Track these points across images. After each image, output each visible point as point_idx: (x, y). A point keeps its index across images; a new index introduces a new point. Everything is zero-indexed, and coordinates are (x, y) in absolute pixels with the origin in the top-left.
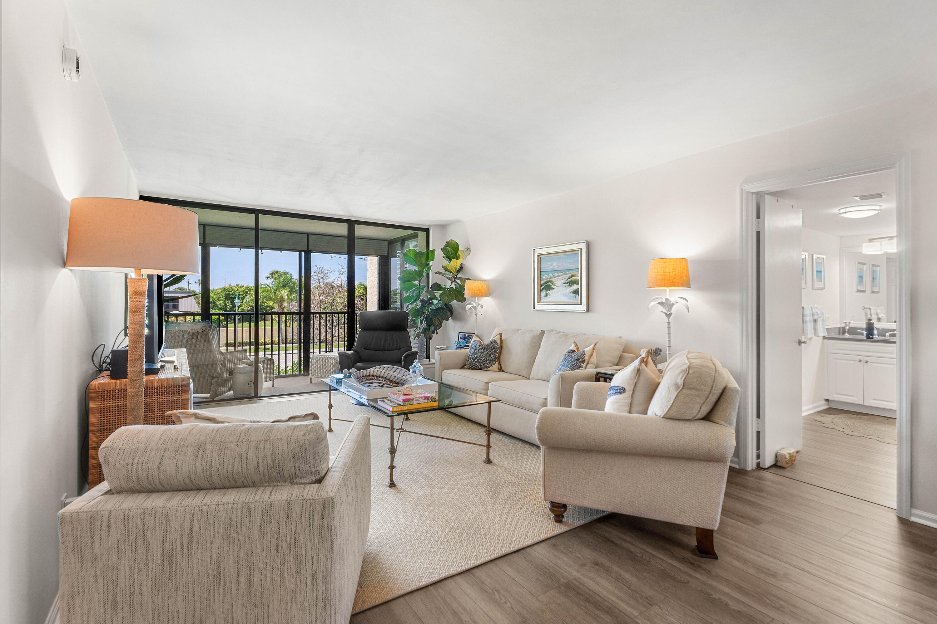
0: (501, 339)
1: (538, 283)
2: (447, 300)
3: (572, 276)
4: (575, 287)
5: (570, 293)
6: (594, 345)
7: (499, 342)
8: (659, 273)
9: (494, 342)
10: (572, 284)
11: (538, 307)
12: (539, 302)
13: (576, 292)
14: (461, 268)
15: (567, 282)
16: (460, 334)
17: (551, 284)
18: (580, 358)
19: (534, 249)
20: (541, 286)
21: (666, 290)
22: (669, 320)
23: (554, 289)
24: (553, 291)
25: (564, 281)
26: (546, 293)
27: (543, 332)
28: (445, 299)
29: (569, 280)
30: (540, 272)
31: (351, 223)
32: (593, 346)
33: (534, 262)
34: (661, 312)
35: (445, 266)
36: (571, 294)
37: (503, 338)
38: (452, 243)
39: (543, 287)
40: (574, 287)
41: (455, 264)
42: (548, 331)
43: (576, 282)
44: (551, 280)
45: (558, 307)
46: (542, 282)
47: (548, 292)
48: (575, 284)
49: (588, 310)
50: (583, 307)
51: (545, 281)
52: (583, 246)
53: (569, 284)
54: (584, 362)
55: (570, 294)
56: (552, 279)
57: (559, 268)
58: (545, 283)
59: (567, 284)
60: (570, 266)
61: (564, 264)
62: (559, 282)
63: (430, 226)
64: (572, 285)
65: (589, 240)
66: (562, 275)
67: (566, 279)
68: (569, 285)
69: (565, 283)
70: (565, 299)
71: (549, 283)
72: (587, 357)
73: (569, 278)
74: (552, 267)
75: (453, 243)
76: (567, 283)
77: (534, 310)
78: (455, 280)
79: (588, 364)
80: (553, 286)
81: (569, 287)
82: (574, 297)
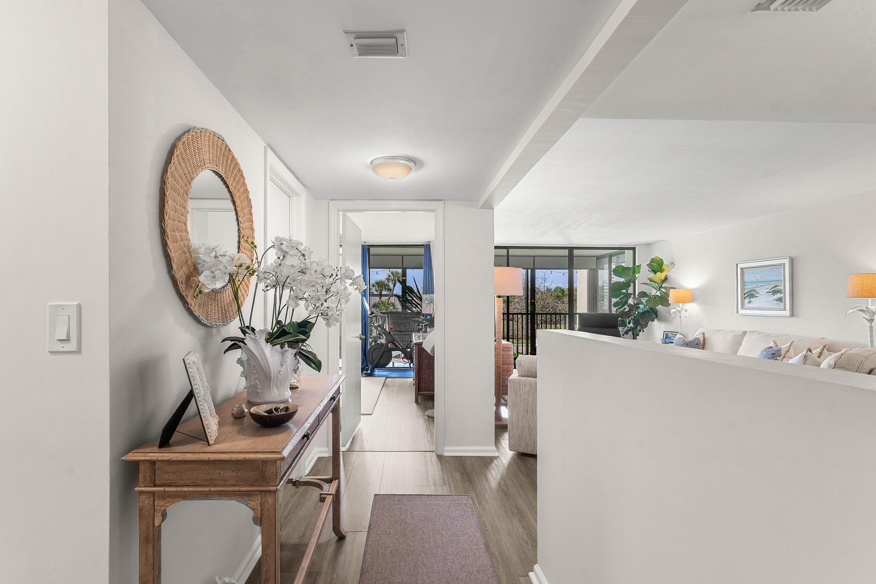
0: (704, 337)
1: (742, 292)
2: (653, 305)
3: (776, 287)
4: (779, 295)
5: (774, 300)
6: (791, 343)
7: (702, 340)
9: (697, 339)
10: (775, 293)
11: (740, 311)
12: (742, 307)
13: (780, 300)
14: (666, 279)
15: (770, 291)
16: (665, 332)
17: (754, 293)
18: (776, 353)
19: (737, 263)
20: (745, 294)
21: (868, 299)
22: (871, 324)
23: (757, 297)
24: (757, 299)
25: (767, 290)
26: (750, 300)
27: (745, 333)
28: (651, 305)
29: (772, 289)
30: (743, 282)
31: (571, 250)
33: (737, 274)
34: (863, 318)
35: (650, 278)
37: (706, 336)
38: (657, 260)
39: (747, 295)
40: (777, 296)
41: (660, 276)
42: (750, 331)
43: (779, 291)
44: (754, 289)
45: (760, 312)
46: (746, 291)
47: (752, 299)
48: (779, 293)
49: (792, 315)
50: (787, 313)
51: (748, 290)
52: (787, 262)
53: (772, 293)
54: (780, 356)
55: (773, 301)
56: (756, 289)
57: (763, 280)
58: (748, 292)
60: (773, 278)
61: (768, 276)
62: (762, 291)
63: (636, 245)
64: (776, 294)
65: (793, 255)
66: (765, 286)
67: (770, 288)
68: (773, 294)
69: (768, 292)
70: (768, 306)
71: (753, 292)
72: (783, 353)
73: (773, 288)
74: (755, 278)
75: (658, 259)
76: (771, 292)
77: (738, 314)
78: (659, 289)
79: (784, 357)
80: (756, 295)
81: (773, 295)
82: (778, 304)
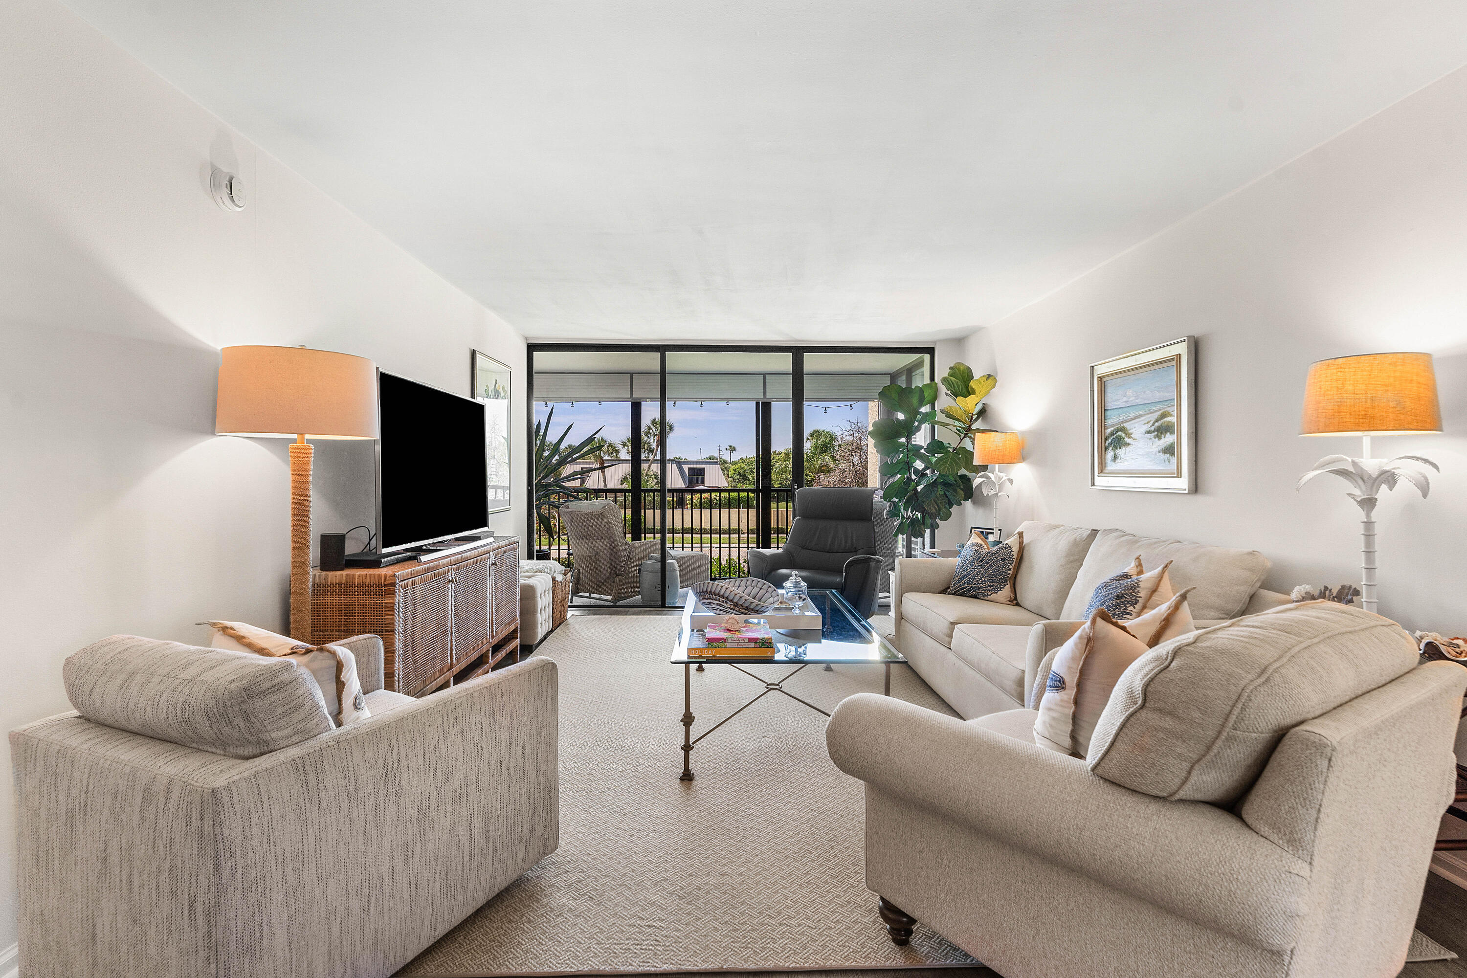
0: (1021, 543)
1: (1101, 433)
2: (948, 469)
3: (1163, 416)
4: (1169, 439)
5: (1159, 452)
6: (1164, 568)
7: (1015, 549)
8: (1324, 395)
9: (1005, 548)
10: (1162, 433)
11: (1099, 481)
12: (1101, 471)
13: (1170, 450)
14: (982, 413)
15: (1152, 428)
16: (973, 529)
17: (1123, 435)
18: (1126, 594)
19: (1092, 365)
20: (1106, 439)
21: (1361, 438)
22: (1368, 515)
23: (1129, 444)
24: (1128, 449)
25: (1146, 427)
26: (1115, 455)
27: (1095, 532)
28: (945, 468)
29: (1157, 424)
30: (1104, 410)
31: (798, 352)
32: (1160, 568)
33: (1092, 391)
34: (1349, 495)
35: (944, 410)
36: (1161, 454)
37: (1025, 541)
38: (959, 369)
39: (1110, 440)
40: (1166, 439)
41: (971, 404)
42: (1105, 530)
43: (1168, 430)
44: (1123, 427)
45: (1135, 482)
46: (1107, 431)
47: (1119, 451)
48: (1168, 433)
49: (1196, 488)
50: (1183, 483)
51: (1112, 428)
52: (1182, 349)
53: (1156, 433)
54: (1136, 603)
55: (1158, 454)
56: (1125, 425)
57: (1139, 401)
58: (1112, 434)
59: (1153, 434)
60: (1158, 394)
61: (1147, 392)
62: (1138, 429)
63: (935, 342)
64: (1163, 436)
65: (1196, 333)
67: (1152, 422)
68: (1157, 436)
69: (1149, 432)
70: (1149, 465)
71: (1120, 433)
72: (1143, 594)
73: (1157, 421)
74: (1125, 399)
75: (962, 368)
76: (1154, 431)
77: (1093, 487)
78: (966, 434)
79: (1144, 607)
80: (1126, 439)
81: (1157, 439)
82: (1166, 460)
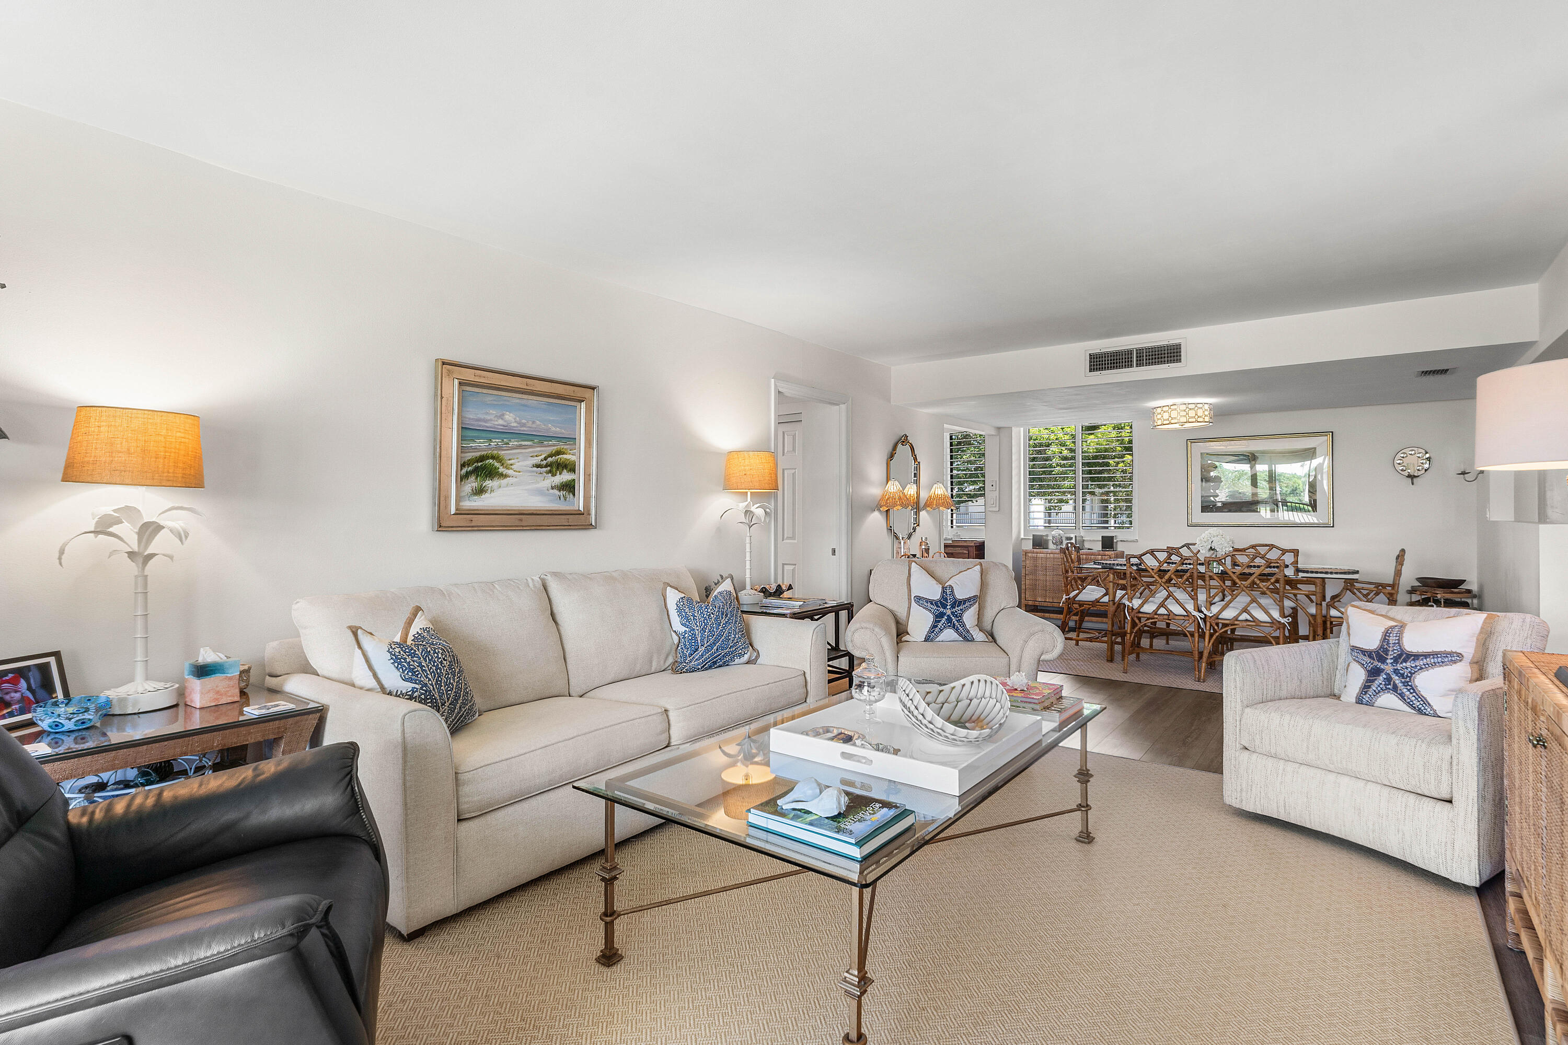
1: (460, 456)
3: (558, 453)
4: (566, 477)
5: (552, 488)
10: (557, 470)
13: (568, 487)
15: (544, 462)
17: (497, 464)
20: (467, 465)
23: (506, 476)
24: (504, 481)
25: (537, 460)
26: (481, 486)
29: (550, 459)
36: (556, 492)
39: (475, 467)
40: (562, 476)
43: (571, 467)
44: (497, 455)
46: (469, 456)
47: (488, 483)
48: (565, 470)
51: (478, 454)
53: (549, 468)
55: (551, 491)
56: (501, 453)
57: (523, 430)
58: (479, 460)
59: (544, 469)
60: (554, 429)
61: (538, 422)
62: (521, 461)
64: (558, 472)
66: (530, 447)
67: (543, 457)
68: (550, 472)
69: (538, 466)
71: (491, 461)
73: (551, 456)
74: (501, 422)
76: (546, 466)
80: (501, 470)
81: (550, 475)
82: (562, 497)
